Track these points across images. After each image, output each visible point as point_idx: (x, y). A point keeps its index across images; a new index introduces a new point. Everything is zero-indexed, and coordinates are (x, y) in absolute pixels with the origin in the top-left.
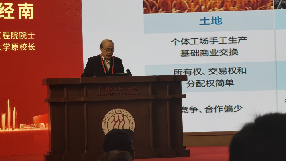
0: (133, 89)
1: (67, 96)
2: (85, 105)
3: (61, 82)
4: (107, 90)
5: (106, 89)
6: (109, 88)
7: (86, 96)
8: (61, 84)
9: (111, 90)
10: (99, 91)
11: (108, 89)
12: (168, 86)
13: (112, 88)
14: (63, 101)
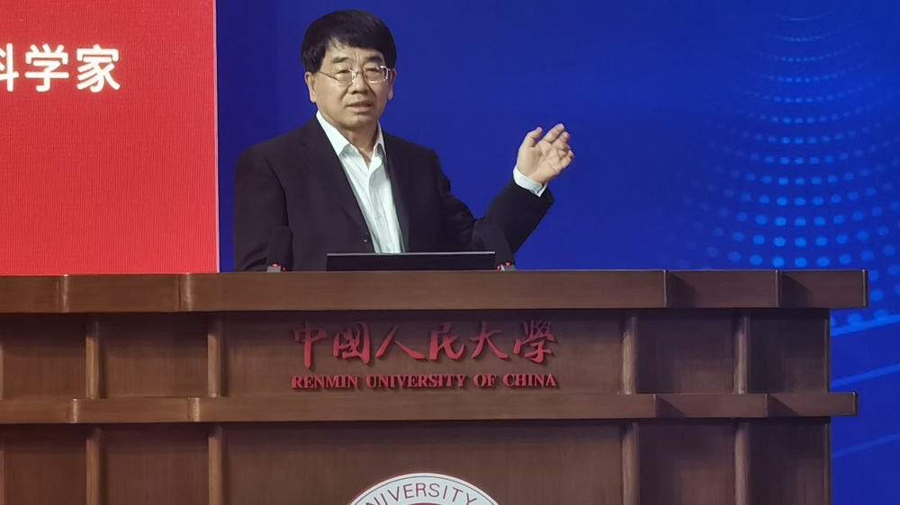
0: (521, 354)
1: (103, 391)
2: (214, 445)
3: (65, 298)
4: (355, 353)
5: (348, 350)
6: (366, 344)
7: (225, 390)
8: (66, 310)
9: (381, 357)
10: (307, 364)
11: (360, 348)
12: (742, 340)
13: (386, 343)
14: (75, 420)
